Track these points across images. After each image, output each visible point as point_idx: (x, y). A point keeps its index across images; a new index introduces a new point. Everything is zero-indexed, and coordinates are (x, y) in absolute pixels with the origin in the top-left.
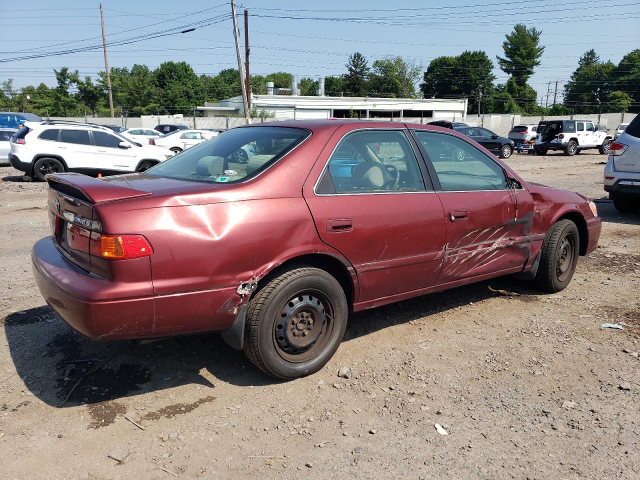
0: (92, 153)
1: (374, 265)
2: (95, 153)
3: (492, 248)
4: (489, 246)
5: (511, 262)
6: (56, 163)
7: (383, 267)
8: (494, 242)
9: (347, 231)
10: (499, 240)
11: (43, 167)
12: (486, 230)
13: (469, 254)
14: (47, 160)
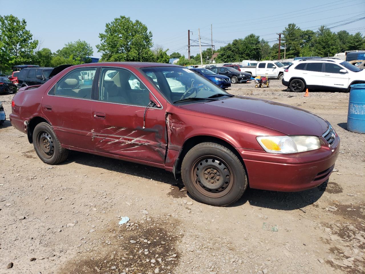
0: (321, 76)
1: (61, 129)
2: (323, 76)
3: (131, 142)
4: (129, 140)
5: (148, 157)
6: (301, 82)
7: (64, 131)
8: (133, 139)
9: (50, 111)
10: (138, 139)
11: (294, 84)
12: (123, 129)
13: (113, 140)
14: (297, 81)
